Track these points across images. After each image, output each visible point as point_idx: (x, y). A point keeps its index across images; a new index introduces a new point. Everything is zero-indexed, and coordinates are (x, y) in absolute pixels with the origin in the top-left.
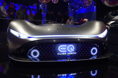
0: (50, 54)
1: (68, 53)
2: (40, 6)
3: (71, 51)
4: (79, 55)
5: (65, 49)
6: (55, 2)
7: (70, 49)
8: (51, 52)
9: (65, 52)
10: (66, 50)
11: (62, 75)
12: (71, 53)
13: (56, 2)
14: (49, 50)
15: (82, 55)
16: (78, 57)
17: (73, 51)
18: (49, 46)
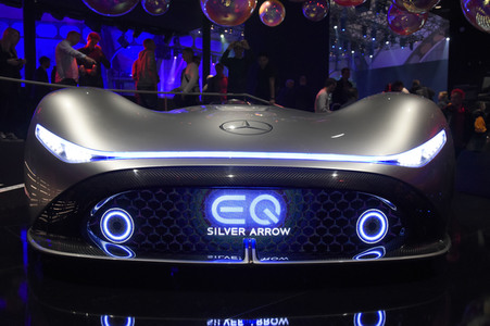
0: (175, 231)
1: (253, 231)
2: (222, 36)
3: (267, 223)
4: (302, 240)
5: (240, 210)
6: (271, 21)
7: (260, 214)
8: (182, 223)
9: (239, 226)
10: (246, 215)
11: (227, 321)
12: (268, 231)
13: (275, 22)
14: (174, 214)
15: (314, 240)
16: (295, 247)
17: (276, 220)
18: (174, 198)
